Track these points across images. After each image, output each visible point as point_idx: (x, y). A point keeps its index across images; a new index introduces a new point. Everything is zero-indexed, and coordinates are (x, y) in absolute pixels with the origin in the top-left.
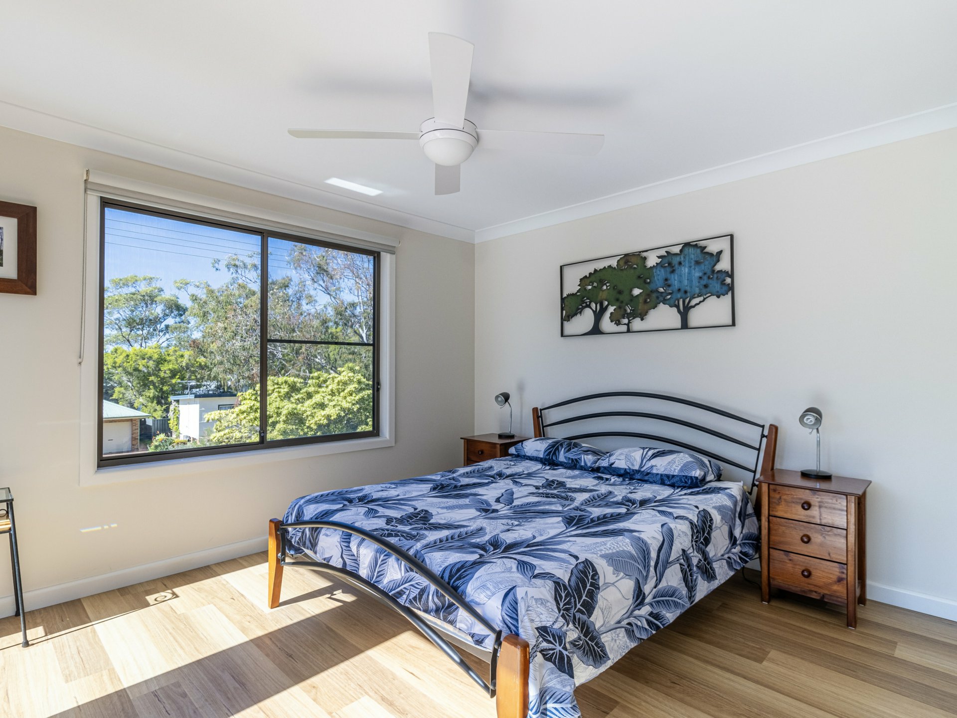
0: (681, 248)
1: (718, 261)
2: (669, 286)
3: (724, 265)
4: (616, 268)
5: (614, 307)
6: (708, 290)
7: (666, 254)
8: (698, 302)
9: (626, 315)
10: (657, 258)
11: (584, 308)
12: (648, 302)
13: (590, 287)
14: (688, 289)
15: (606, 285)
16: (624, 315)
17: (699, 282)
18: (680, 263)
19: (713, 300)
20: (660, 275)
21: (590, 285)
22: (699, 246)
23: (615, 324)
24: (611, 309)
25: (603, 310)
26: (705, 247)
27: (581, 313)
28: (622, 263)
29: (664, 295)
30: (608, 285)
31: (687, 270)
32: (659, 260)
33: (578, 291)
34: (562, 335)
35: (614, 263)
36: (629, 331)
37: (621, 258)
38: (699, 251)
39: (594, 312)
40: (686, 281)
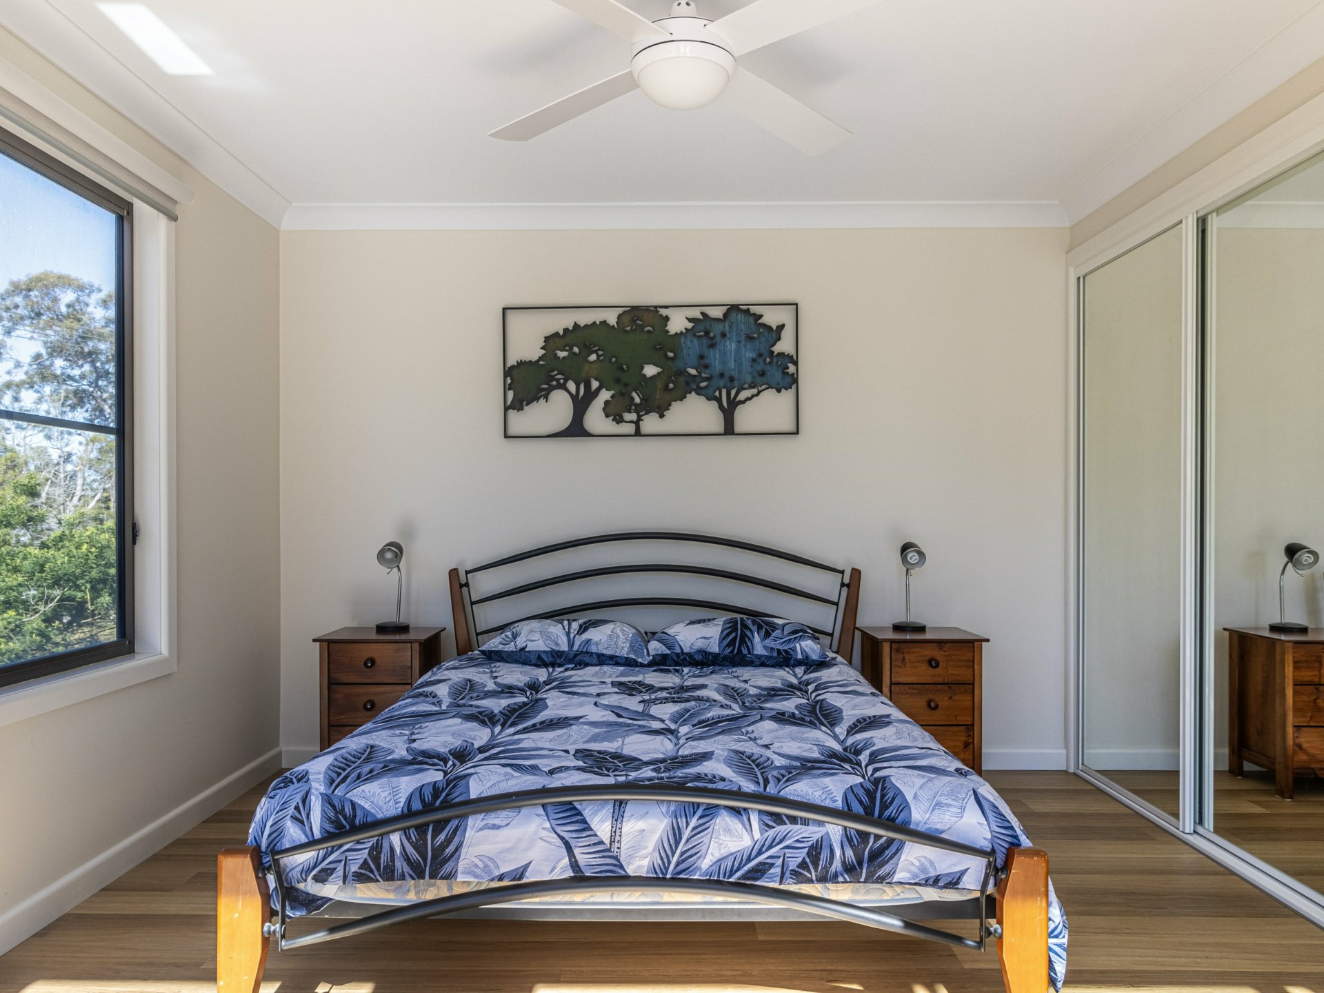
0: (725, 311)
1: (779, 339)
2: (706, 367)
3: (784, 345)
4: (616, 326)
5: (612, 392)
6: (764, 379)
7: (701, 317)
8: (750, 396)
9: (633, 407)
10: (687, 321)
11: (552, 388)
12: (671, 389)
13: (562, 354)
14: (736, 375)
15: (597, 354)
16: (631, 407)
17: (752, 366)
18: (723, 335)
19: (769, 396)
20: (692, 348)
21: (566, 351)
22: (752, 312)
23: (613, 420)
24: (605, 395)
25: (591, 396)
26: (761, 316)
27: (546, 397)
28: (626, 319)
29: (698, 380)
30: (600, 353)
31: (733, 346)
32: (690, 325)
33: (540, 358)
34: (506, 436)
35: (612, 318)
36: (638, 433)
37: (624, 312)
38: (751, 319)
39: (574, 398)
40: (733, 362)
